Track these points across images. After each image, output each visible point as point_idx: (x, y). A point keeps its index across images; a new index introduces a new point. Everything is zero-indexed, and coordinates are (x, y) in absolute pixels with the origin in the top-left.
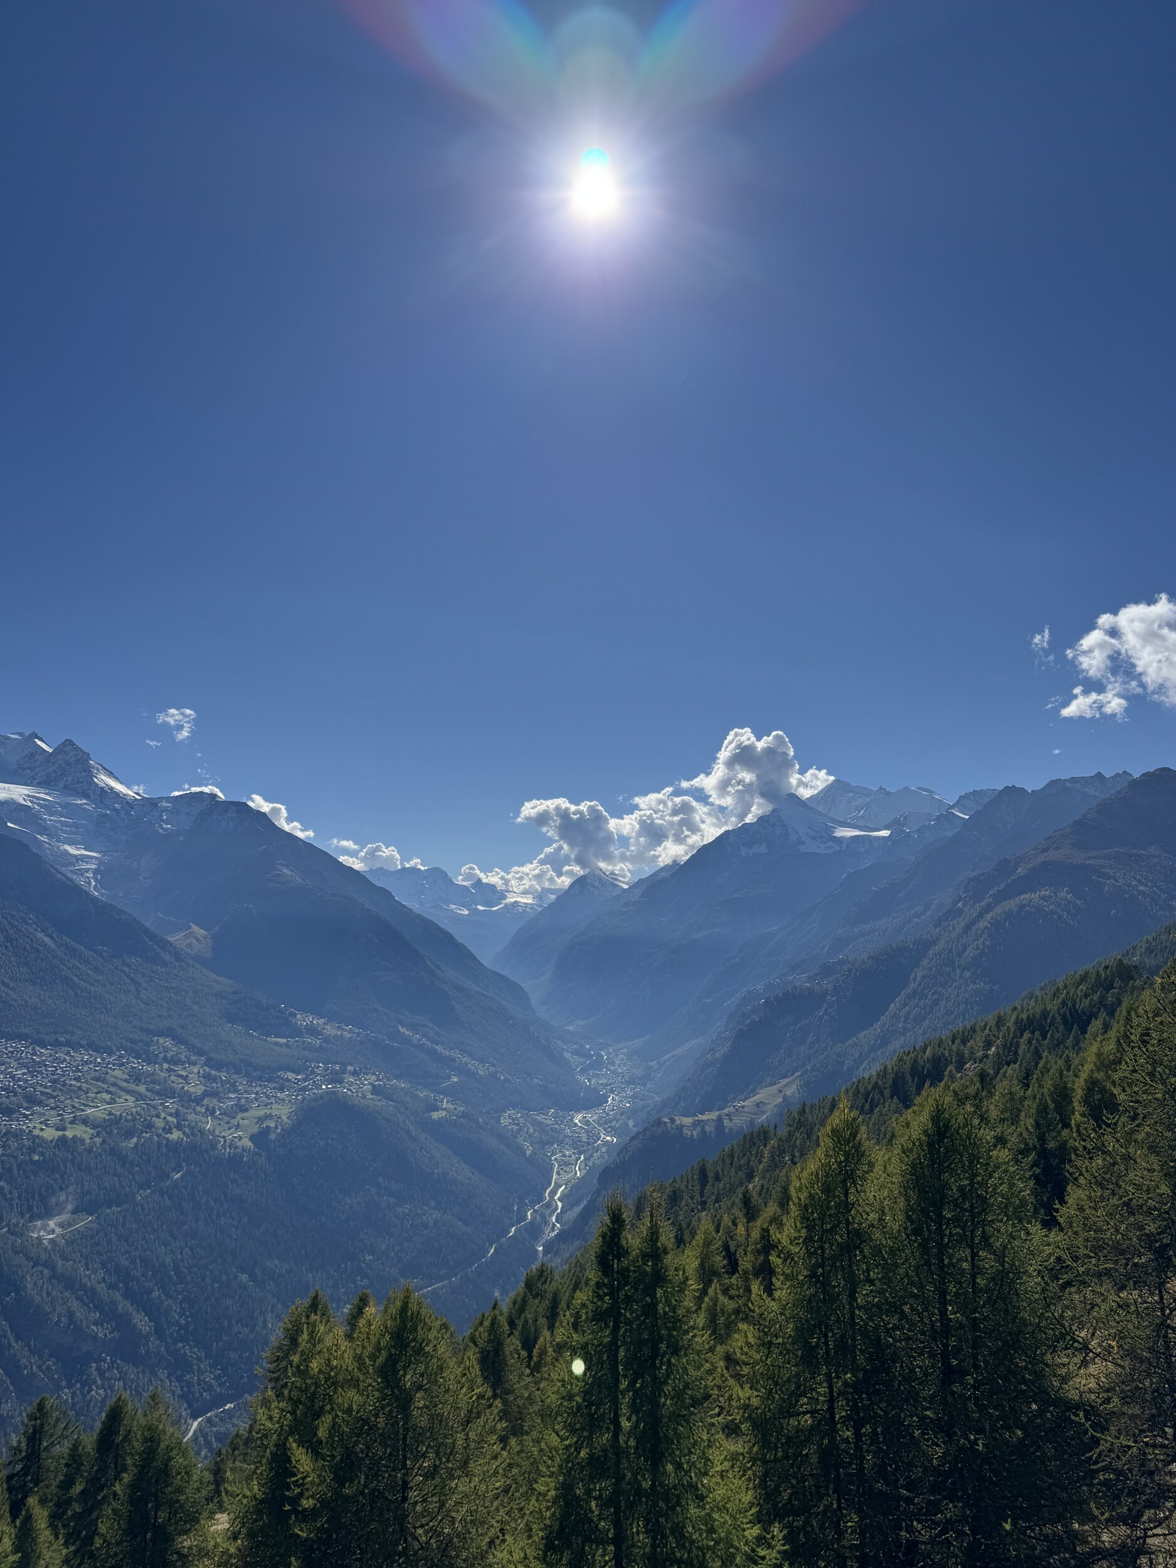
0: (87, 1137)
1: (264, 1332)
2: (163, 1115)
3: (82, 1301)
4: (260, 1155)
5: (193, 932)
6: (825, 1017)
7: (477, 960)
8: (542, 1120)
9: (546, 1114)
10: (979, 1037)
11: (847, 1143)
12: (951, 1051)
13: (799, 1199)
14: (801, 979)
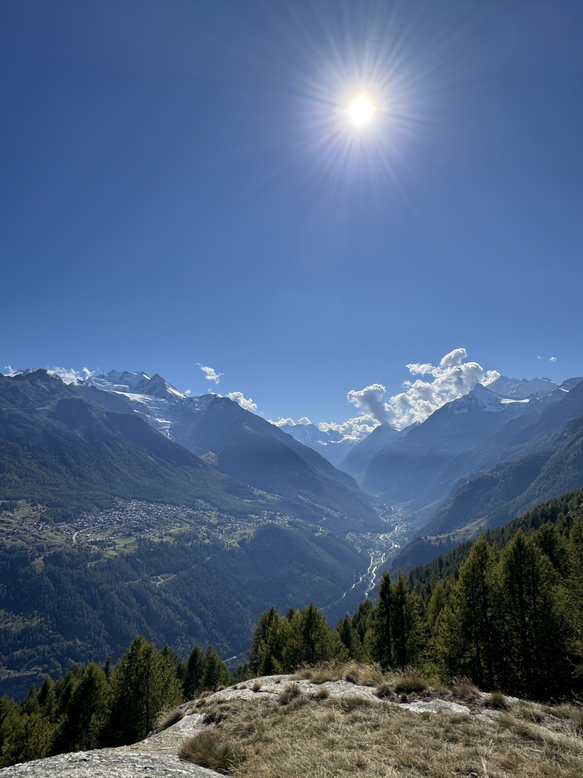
0: (171, 541)
1: (248, 626)
2: (202, 533)
3: (173, 610)
4: (242, 550)
5: (210, 455)
6: (499, 489)
8: (365, 537)
9: (367, 535)
10: (575, 499)
11: (482, 552)
12: (561, 505)
13: (463, 574)
14: (486, 472)
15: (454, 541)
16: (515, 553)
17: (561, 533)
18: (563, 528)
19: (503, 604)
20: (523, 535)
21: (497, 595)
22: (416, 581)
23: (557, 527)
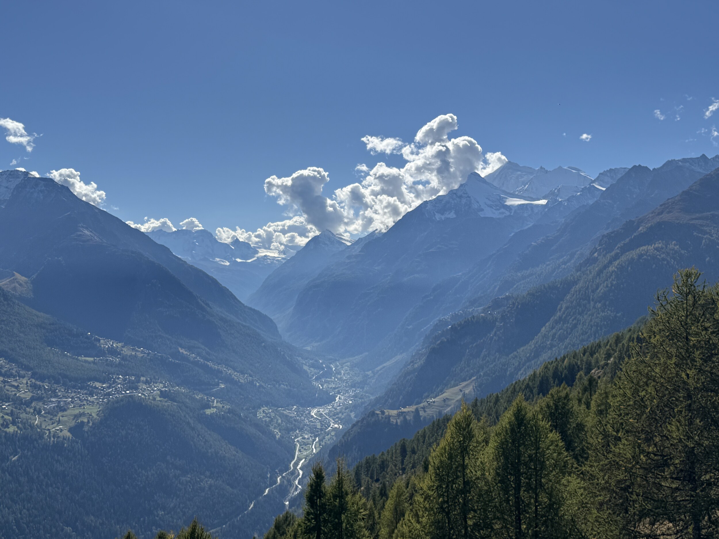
4: (77, 443)
5: (16, 279)
6: (495, 337)
7: (237, 299)
8: (288, 414)
9: (291, 410)
10: (603, 351)
11: (464, 430)
12: (582, 361)
13: (434, 463)
14: (478, 311)
15: (425, 417)
16: (512, 430)
17: (580, 401)
18: (583, 394)
19: (491, 506)
20: (524, 404)
21: (483, 492)
22: (365, 479)
23: (574, 393)
